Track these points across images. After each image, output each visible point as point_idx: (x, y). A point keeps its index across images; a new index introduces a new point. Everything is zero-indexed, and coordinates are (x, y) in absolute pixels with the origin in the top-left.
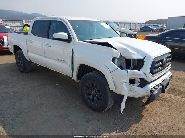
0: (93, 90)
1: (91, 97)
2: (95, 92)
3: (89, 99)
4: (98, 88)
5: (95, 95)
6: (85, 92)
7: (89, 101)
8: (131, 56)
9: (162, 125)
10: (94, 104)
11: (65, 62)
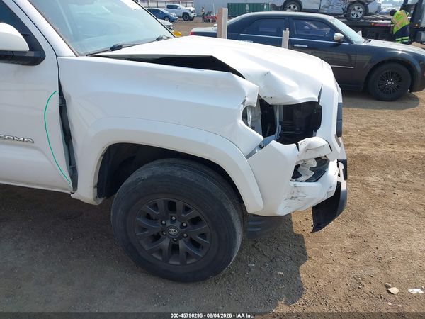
0: (173, 221)
1: (165, 243)
2: (182, 227)
3: (160, 251)
4: (194, 213)
5: (181, 236)
6: (138, 234)
7: (160, 258)
8: (288, 94)
9: (359, 258)
10: (178, 263)
11: (28, 142)
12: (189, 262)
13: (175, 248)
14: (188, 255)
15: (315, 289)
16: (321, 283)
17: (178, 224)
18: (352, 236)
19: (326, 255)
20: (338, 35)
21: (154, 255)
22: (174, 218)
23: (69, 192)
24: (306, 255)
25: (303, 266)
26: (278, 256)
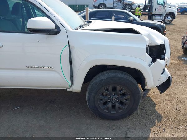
4: (124, 91)
6: (99, 102)
7: (107, 111)
8: (156, 41)
9: (173, 102)
10: (115, 112)
11: (50, 68)
12: (120, 111)
13: (113, 106)
14: (120, 108)
15: (165, 115)
16: (166, 113)
17: (116, 96)
18: (167, 95)
19: (162, 102)
20: (131, 18)
21: (105, 110)
22: (114, 94)
23: (66, 89)
24: (154, 103)
25: (156, 108)
26: (145, 105)
